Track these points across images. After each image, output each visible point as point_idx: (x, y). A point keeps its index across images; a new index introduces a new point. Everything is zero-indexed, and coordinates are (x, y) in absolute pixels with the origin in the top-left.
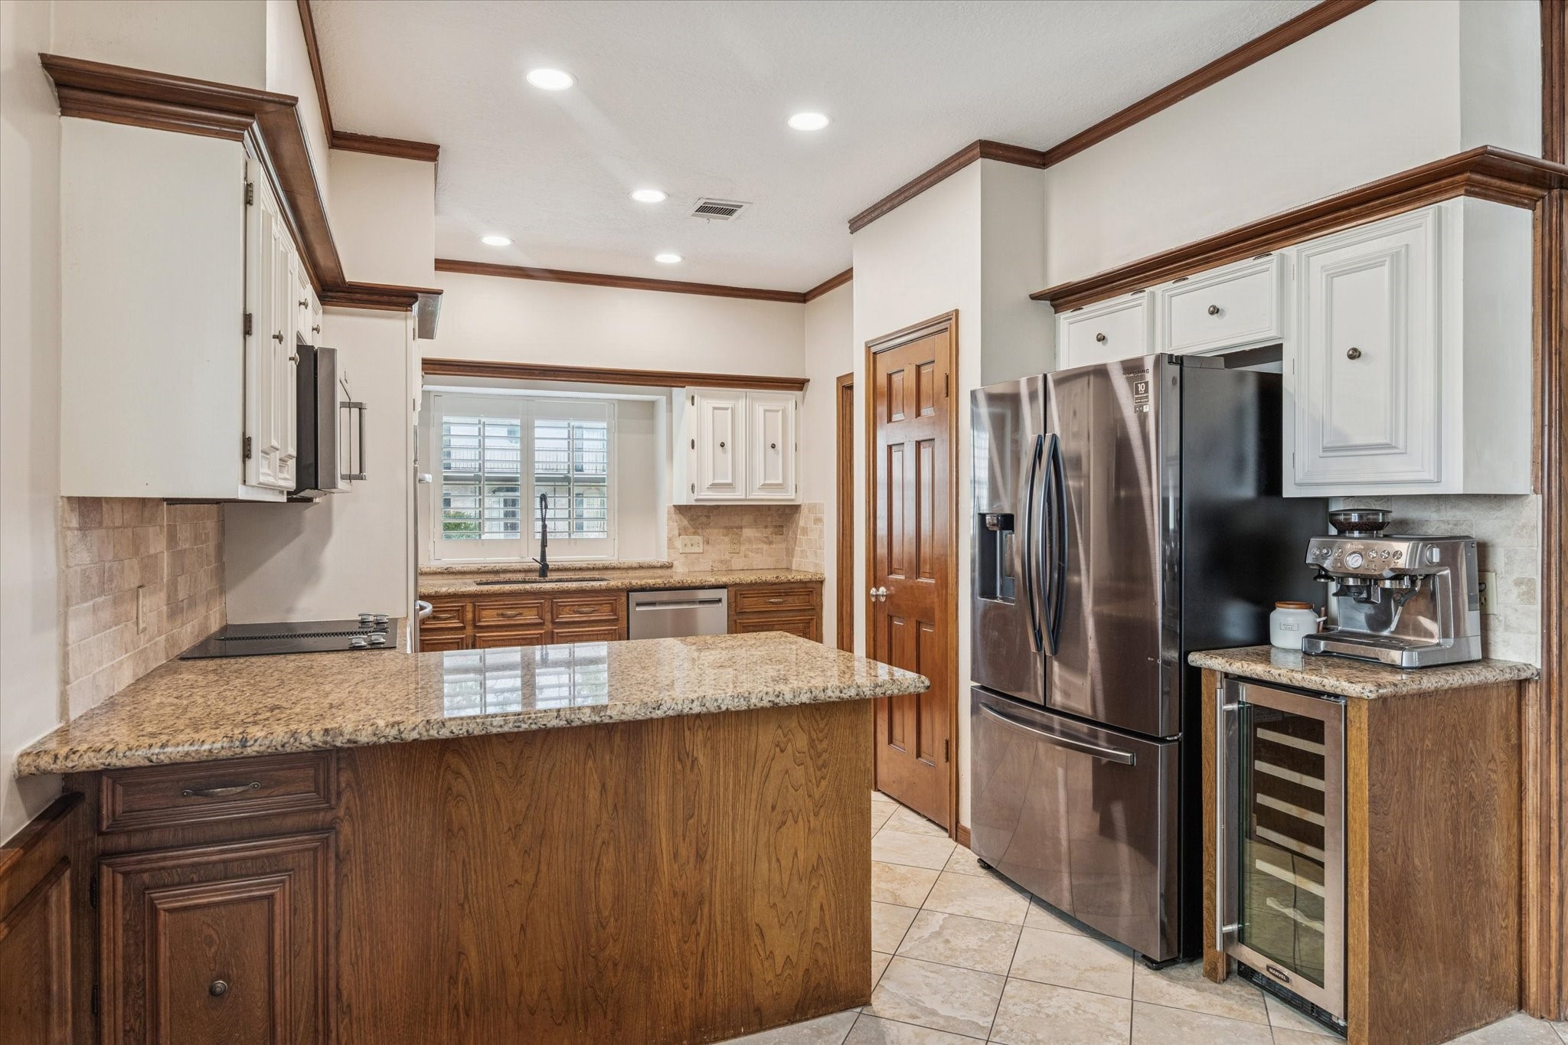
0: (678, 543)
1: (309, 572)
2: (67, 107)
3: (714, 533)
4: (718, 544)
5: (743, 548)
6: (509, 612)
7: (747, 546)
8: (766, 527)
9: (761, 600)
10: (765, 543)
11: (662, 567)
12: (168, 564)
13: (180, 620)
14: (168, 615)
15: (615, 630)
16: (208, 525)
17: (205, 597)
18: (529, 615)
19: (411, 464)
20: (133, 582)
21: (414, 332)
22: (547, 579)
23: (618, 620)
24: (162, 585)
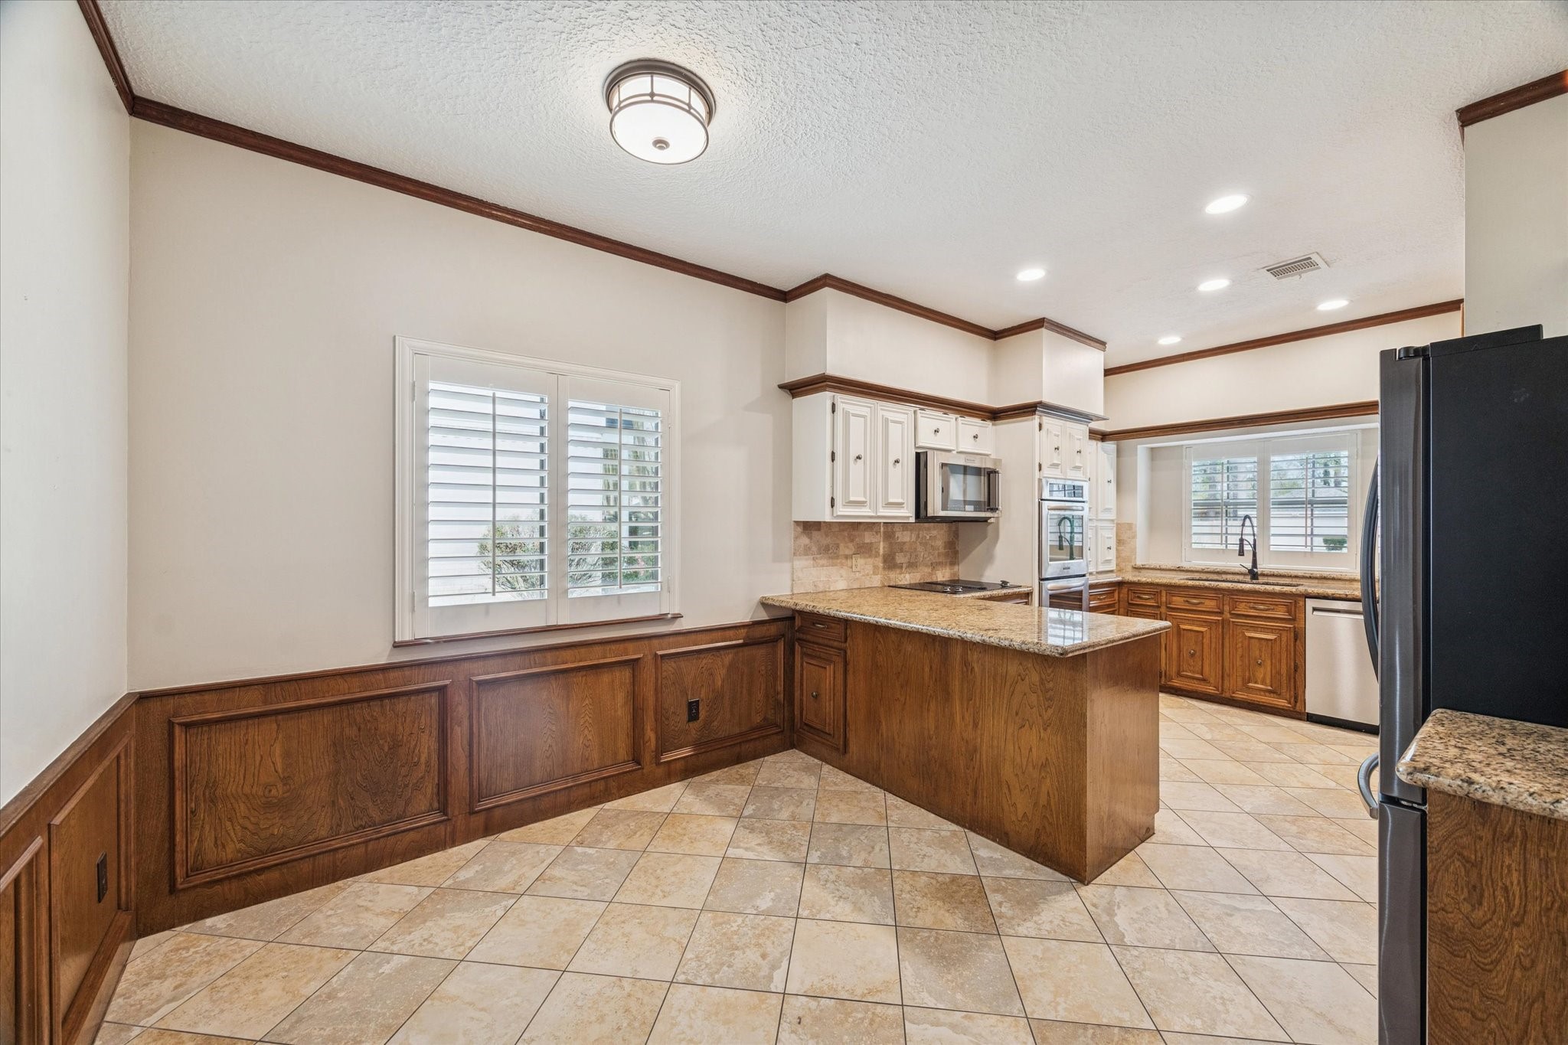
1: (989, 558)
2: (794, 396)
6: (1195, 601)
12: (884, 547)
13: (898, 571)
14: (884, 568)
15: (1290, 628)
16: (934, 533)
17: (929, 564)
18: (1210, 605)
19: (1037, 500)
20: (847, 552)
21: (1040, 426)
22: (1254, 581)
23: (1294, 620)
24: (877, 555)
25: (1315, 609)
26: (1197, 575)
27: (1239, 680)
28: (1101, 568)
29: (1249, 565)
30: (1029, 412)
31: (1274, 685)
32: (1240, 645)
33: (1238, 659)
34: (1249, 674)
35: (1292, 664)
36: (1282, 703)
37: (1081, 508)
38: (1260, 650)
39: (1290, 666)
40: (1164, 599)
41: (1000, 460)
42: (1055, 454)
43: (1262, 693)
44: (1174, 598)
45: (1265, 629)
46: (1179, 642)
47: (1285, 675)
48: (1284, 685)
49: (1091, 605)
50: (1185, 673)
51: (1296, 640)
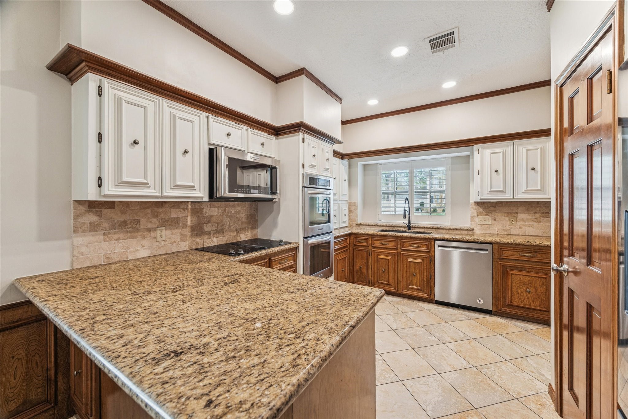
0: (477, 219)
1: (275, 224)
2: (71, 81)
3: (499, 216)
4: (502, 221)
5: (518, 224)
6: (385, 243)
7: (521, 223)
8: (535, 213)
9: (517, 254)
10: (536, 222)
11: (467, 230)
12: (191, 221)
13: (206, 237)
14: (192, 236)
15: (428, 256)
16: (238, 209)
17: (235, 229)
18: (392, 245)
19: (301, 187)
20: (150, 226)
21: (303, 140)
22: (410, 231)
23: (430, 252)
24: (185, 226)
25: (439, 246)
26: (384, 228)
27: (405, 284)
28: (342, 226)
29: (407, 222)
30: (296, 130)
31: (421, 287)
32: (405, 265)
33: (405, 273)
34: (410, 281)
35: (429, 275)
36: (424, 295)
37: (329, 193)
38: (415, 269)
39: (428, 276)
40: (370, 242)
41: (279, 161)
42: (313, 159)
43: (416, 290)
44: (376, 242)
45: (417, 257)
46: (378, 264)
47: (426, 281)
48: (425, 286)
49: (335, 249)
50: (380, 281)
51: (430, 262)
